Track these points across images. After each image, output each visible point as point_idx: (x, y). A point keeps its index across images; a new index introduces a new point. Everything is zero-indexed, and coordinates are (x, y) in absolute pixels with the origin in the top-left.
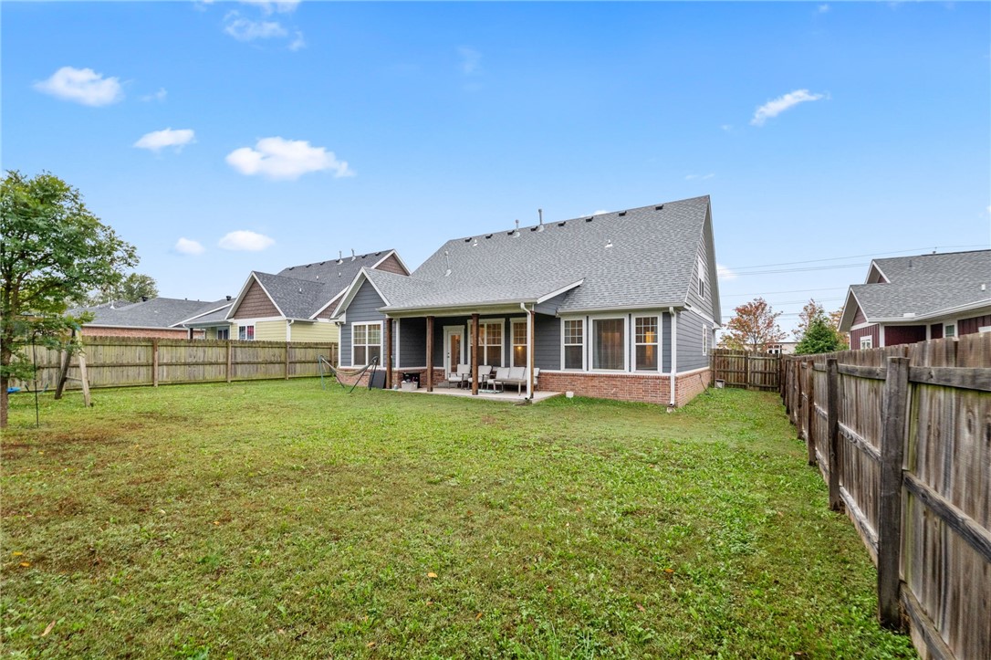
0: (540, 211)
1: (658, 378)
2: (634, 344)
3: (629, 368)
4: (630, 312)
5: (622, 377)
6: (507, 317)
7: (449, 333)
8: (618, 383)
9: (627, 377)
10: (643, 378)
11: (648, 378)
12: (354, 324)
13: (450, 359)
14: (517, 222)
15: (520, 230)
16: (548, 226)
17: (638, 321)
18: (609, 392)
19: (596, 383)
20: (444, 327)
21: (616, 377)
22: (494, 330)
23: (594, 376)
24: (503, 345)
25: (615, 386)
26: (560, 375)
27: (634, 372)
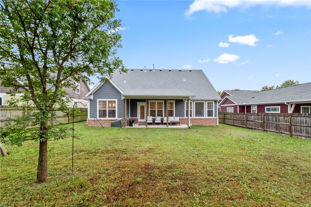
0: (154, 65)
1: (214, 119)
2: (207, 109)
3: (206, 116)
4: (206, 101)
5: (204, 119)
6: (165, 100)
7: (139, 105)
8: (203, 121)
9: (205, 119)
10: (210, 119)
11: (211, 119)
12: (98, 100)
13: (140, 115)
14: (145, 67)
15: (146, 70)
16: (156, 70)
17: (208, 103)
18: (200, 124)
19: (196, 121)
20: (138, 103)
21: (202, 119)
22: (160, 104)
23: (196, 119)
24: (163, 109)
25: (202, 121)
26: (185, 119)
27: (207, 117)
